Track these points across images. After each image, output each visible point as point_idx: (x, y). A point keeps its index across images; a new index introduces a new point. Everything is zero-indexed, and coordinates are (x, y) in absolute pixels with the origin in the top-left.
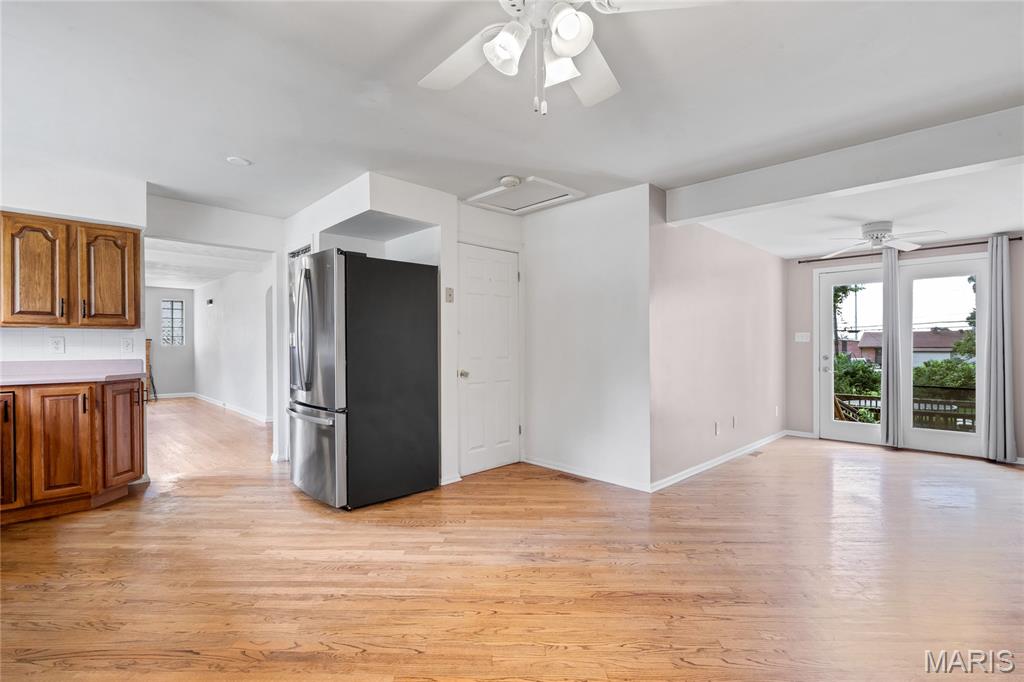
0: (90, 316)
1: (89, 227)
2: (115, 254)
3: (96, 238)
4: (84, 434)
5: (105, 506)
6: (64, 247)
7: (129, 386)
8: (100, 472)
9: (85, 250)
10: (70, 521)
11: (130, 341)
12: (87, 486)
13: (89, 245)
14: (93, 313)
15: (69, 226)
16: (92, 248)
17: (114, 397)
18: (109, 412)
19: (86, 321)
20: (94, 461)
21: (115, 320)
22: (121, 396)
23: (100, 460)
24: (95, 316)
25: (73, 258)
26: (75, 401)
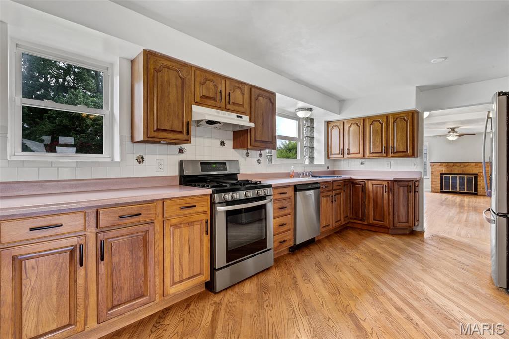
0: (394, 153)
1: (394, 115)
2: (404, 124)
3: (397, 119)
4: (385, 202)
5: (394, 235)
6: (385, 125)
7: (406, 183)
8: (391, 219)
9: (392, 124)
10: (378, 235)
11: (416, 163)
12: (386, 223)
13: (394, 122)
14: (395, 151)
15: (387, 116)
16: (395, 124)
17: (398, 189)
18: (396, 195)
19: (393, 154)
20: (389, 214)
21: (404, 154)
22: (402, 188)
23: (391, 214)
24: (396, 152)
25: (388, 129)
26: (383, 187)
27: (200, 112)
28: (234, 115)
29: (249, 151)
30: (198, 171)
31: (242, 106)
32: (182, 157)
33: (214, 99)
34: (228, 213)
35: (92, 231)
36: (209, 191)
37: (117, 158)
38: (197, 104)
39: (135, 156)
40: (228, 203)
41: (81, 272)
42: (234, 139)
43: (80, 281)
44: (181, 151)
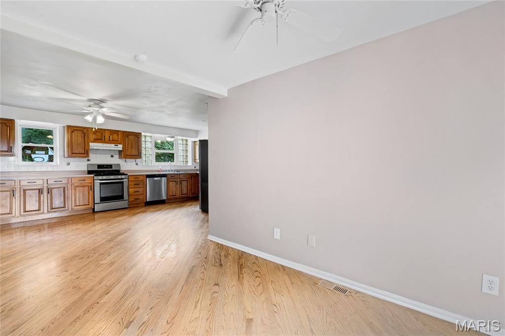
27: (93, 145)
28: (113, 145)
29: (127, 160)
30: (96, 169)
31: (118, 141)
32: (89, 162)
33: (101, 139)
34: (101, 184)
35: (45, 185)
36: (93, 175)
37: (58, 164)
38: (92, 142)
39: (66, 163)
40: (100, 180)
41: (42, 196)
42: (119, 154)
43: (42, 198)
44: (88, 160)
